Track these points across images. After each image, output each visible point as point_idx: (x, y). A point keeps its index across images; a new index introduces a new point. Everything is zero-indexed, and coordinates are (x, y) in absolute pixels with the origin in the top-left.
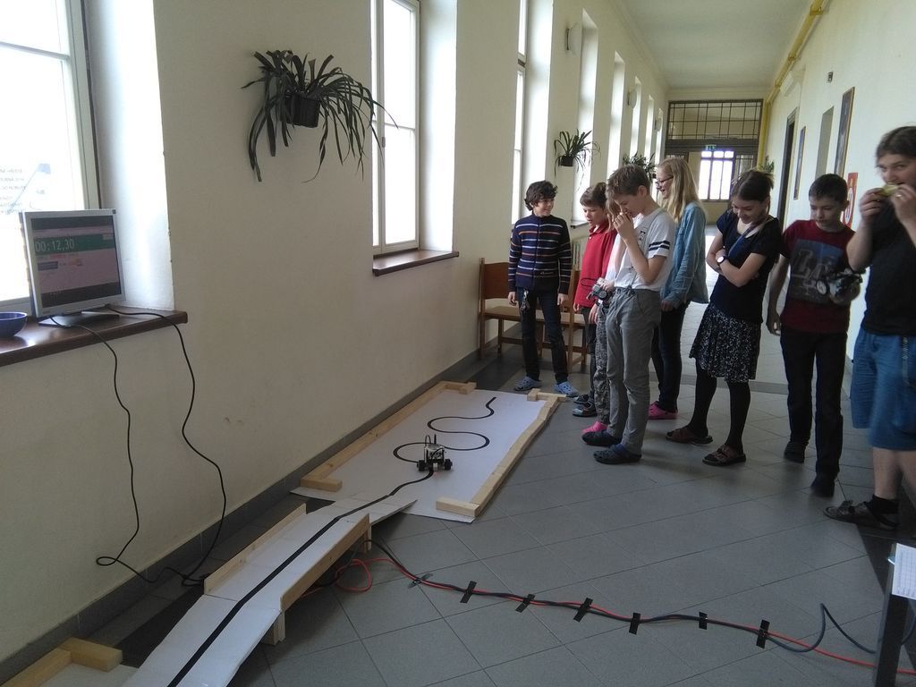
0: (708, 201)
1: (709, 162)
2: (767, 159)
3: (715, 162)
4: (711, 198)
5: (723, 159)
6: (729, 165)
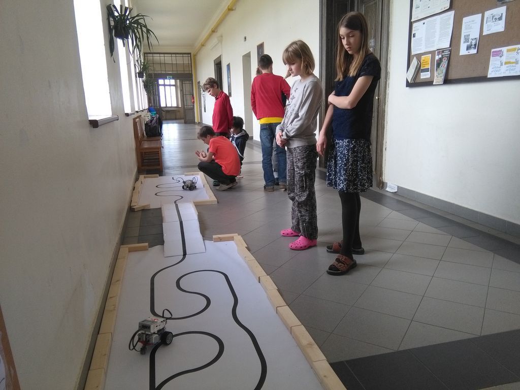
1: (163, 87)
3: (166, 87)
4: (168, 106)
6: (173, 88)
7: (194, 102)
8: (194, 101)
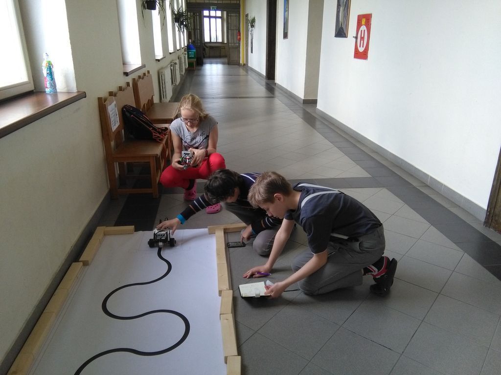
0: (210, 42)
1: (208, 19)
2: (247, 15)
3: (212, 19)
4: (212, 41)
5: (216, 17)
6: (219, 21)
7: (240, 40)
8: (240, 38)
